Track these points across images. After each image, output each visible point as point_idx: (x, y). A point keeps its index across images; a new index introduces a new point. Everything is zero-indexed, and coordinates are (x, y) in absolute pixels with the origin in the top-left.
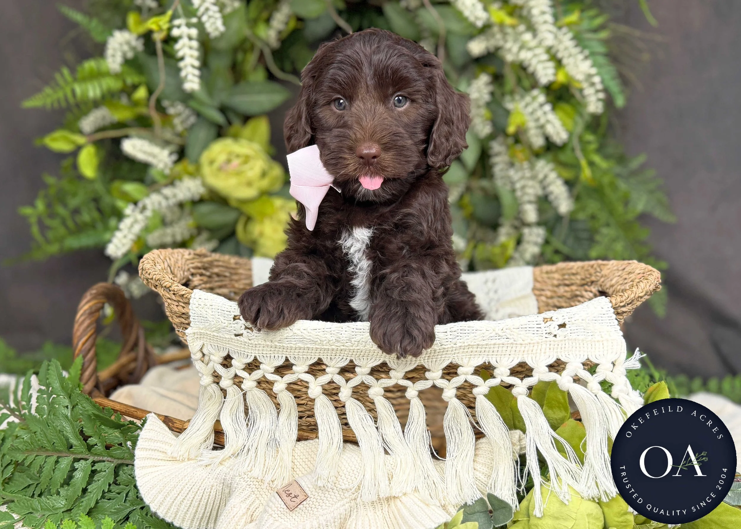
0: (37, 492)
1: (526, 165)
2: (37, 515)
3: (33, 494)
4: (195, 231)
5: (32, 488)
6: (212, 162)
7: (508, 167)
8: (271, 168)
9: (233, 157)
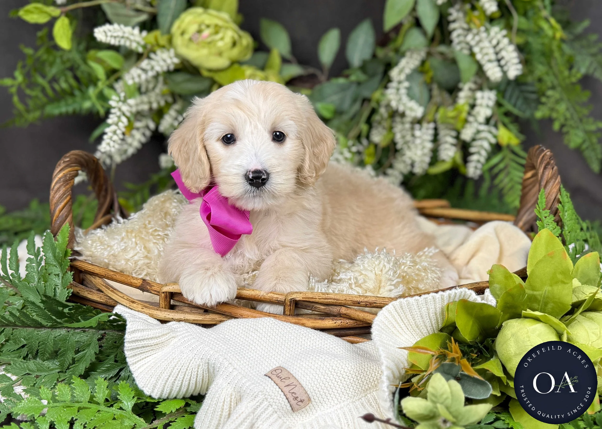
1: (482, 29)
4: (170, 99)
6: (183, 33)
7: (465, 33)
8: (240, 37)
9: (203, 27)
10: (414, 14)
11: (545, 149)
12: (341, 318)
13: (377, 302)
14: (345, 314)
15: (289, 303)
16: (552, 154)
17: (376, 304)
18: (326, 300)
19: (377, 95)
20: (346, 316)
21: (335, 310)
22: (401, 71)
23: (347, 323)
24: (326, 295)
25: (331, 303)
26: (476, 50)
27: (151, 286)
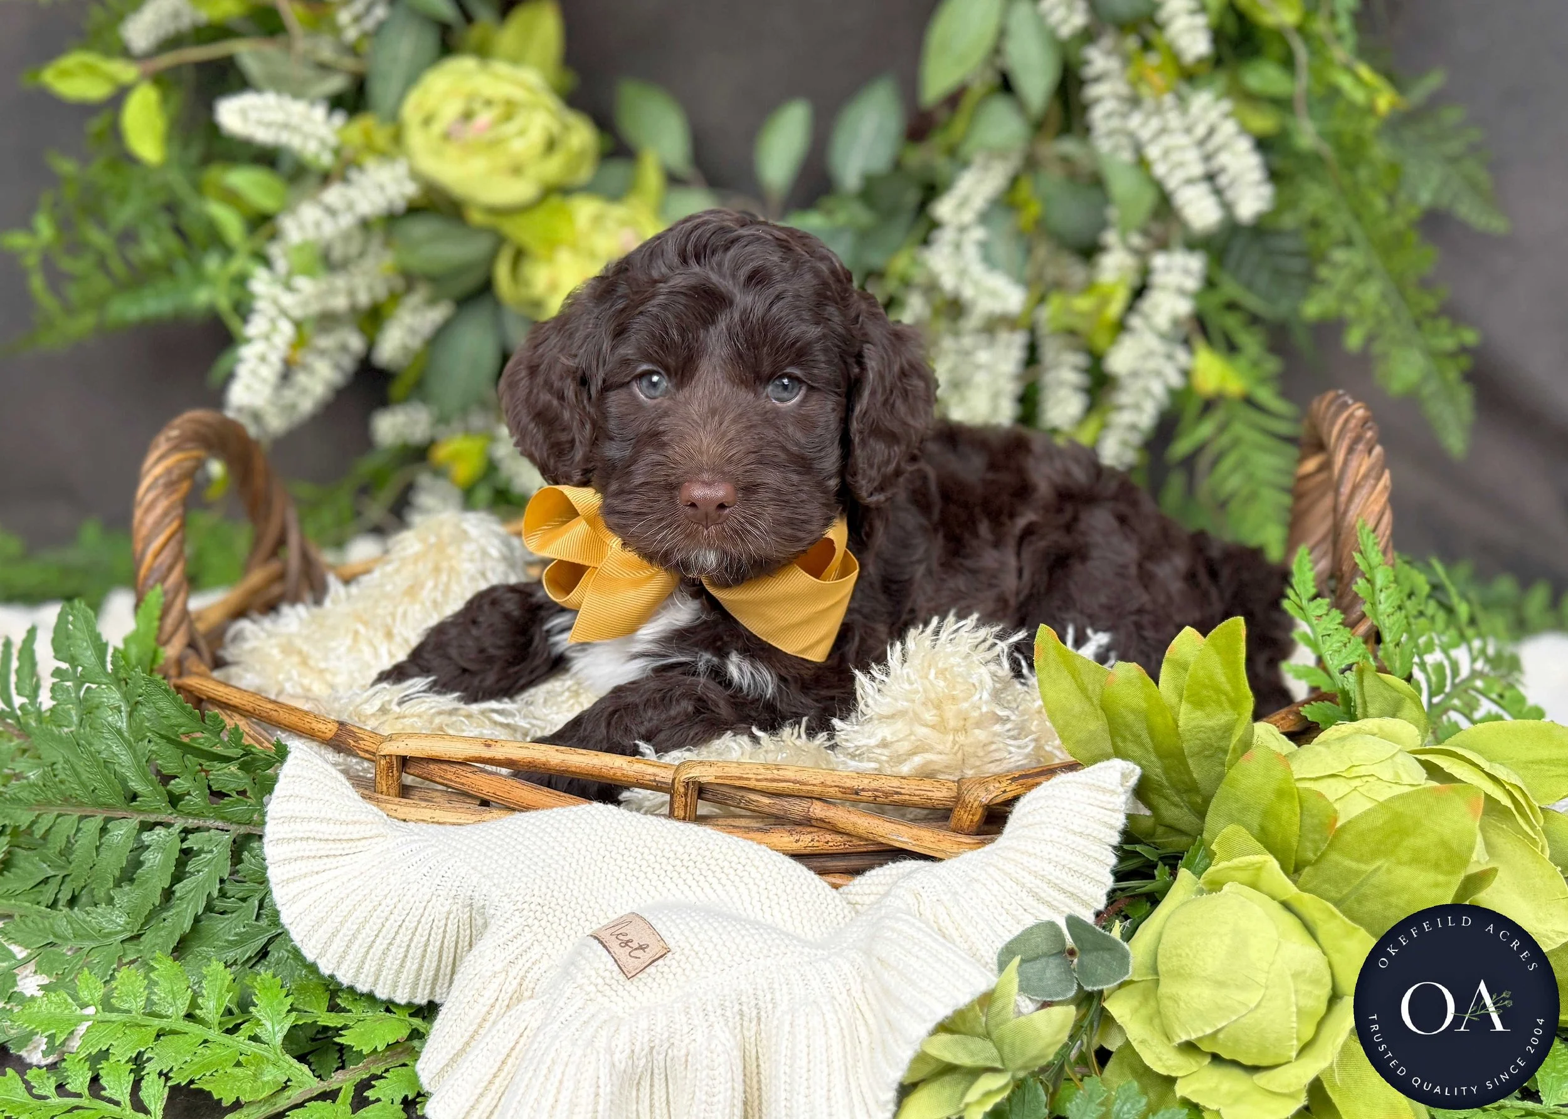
0: (65, 896)
1: (1168, 100)
2: (66, 950)
3: (55, 902)
4: (399, 284)
5: (52, 888)
6: (427, 121)
7: (1125, 108)
8: (566, 128)
9: (477, 106)
10: (999, 62)
11: (1350, 402)
12: (811, 829)
13: (903, 791)
14: (822, 820)
15: (682, 790)
16: (1368, 414)
17: (901, 797)
18: (775, 784)
19: (901, 263)
20: (824, 825)
21: (797, 808)
22: (963, 203)
23: (827, 842)
24: (775, 772)
25: (788, 791)
26: (1153, 152)
27: (357, 739)
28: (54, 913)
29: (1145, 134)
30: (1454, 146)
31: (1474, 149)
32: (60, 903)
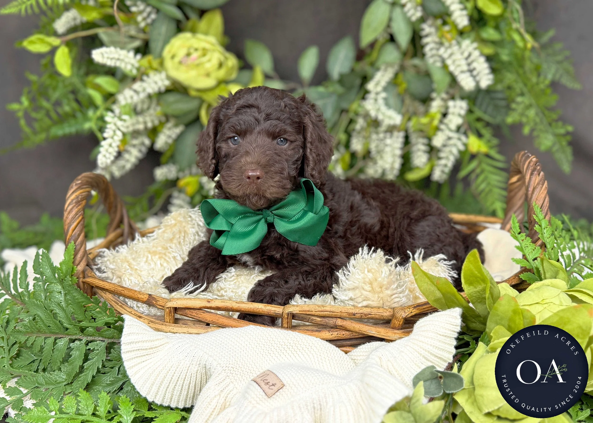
0: (41, 368)
1: (454, 42)
2: (42, 389)
3: (38, 370)
4: (163, 119)
5: (36, 363)
6: (173, 57)
7: (437, 46)
8: (226, 58)
9: (192, 51)
10: (390, 30)
11: (531, 155)
12: (337, 330)
13: (372, 313)
14: (341, 326)
15: (286, 316)
16: (537, 160)
17: (371, 316)
18: (322, 313)
19: (354, 107)
20: (342, 328)
21: (331, 322)
22: (377, 84)
23: (343, 335)
24: (322, 308)
25: (327, 315)
26: (449, 62)
27: (156, 301)
28: (38, 374)
29: (446, 56)
30: (560, 58)
31: (567, 58)
32: (39, 370)
